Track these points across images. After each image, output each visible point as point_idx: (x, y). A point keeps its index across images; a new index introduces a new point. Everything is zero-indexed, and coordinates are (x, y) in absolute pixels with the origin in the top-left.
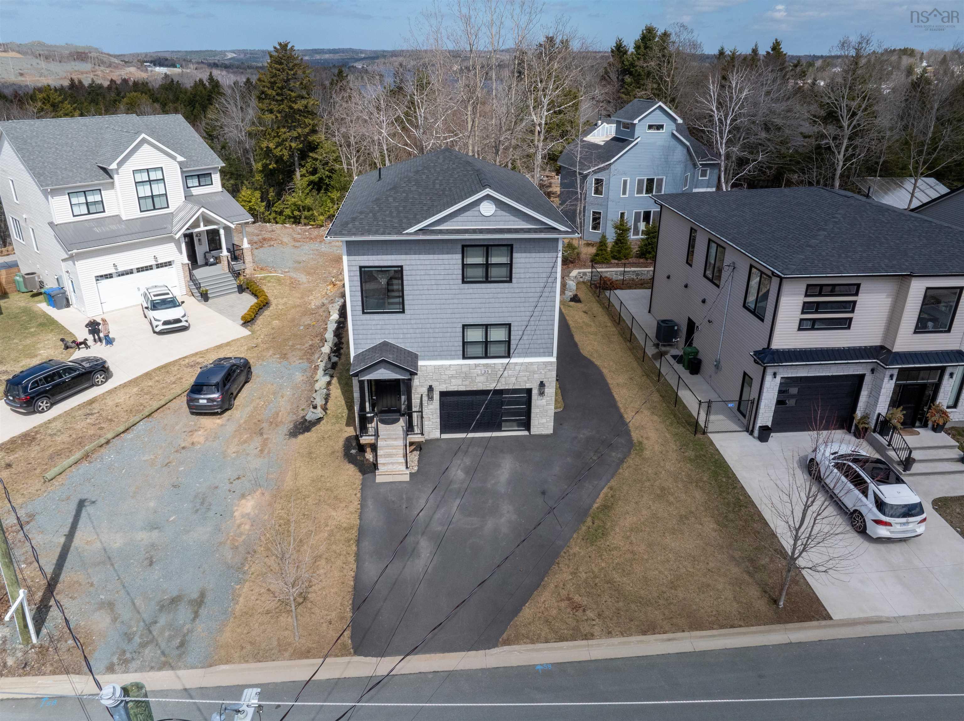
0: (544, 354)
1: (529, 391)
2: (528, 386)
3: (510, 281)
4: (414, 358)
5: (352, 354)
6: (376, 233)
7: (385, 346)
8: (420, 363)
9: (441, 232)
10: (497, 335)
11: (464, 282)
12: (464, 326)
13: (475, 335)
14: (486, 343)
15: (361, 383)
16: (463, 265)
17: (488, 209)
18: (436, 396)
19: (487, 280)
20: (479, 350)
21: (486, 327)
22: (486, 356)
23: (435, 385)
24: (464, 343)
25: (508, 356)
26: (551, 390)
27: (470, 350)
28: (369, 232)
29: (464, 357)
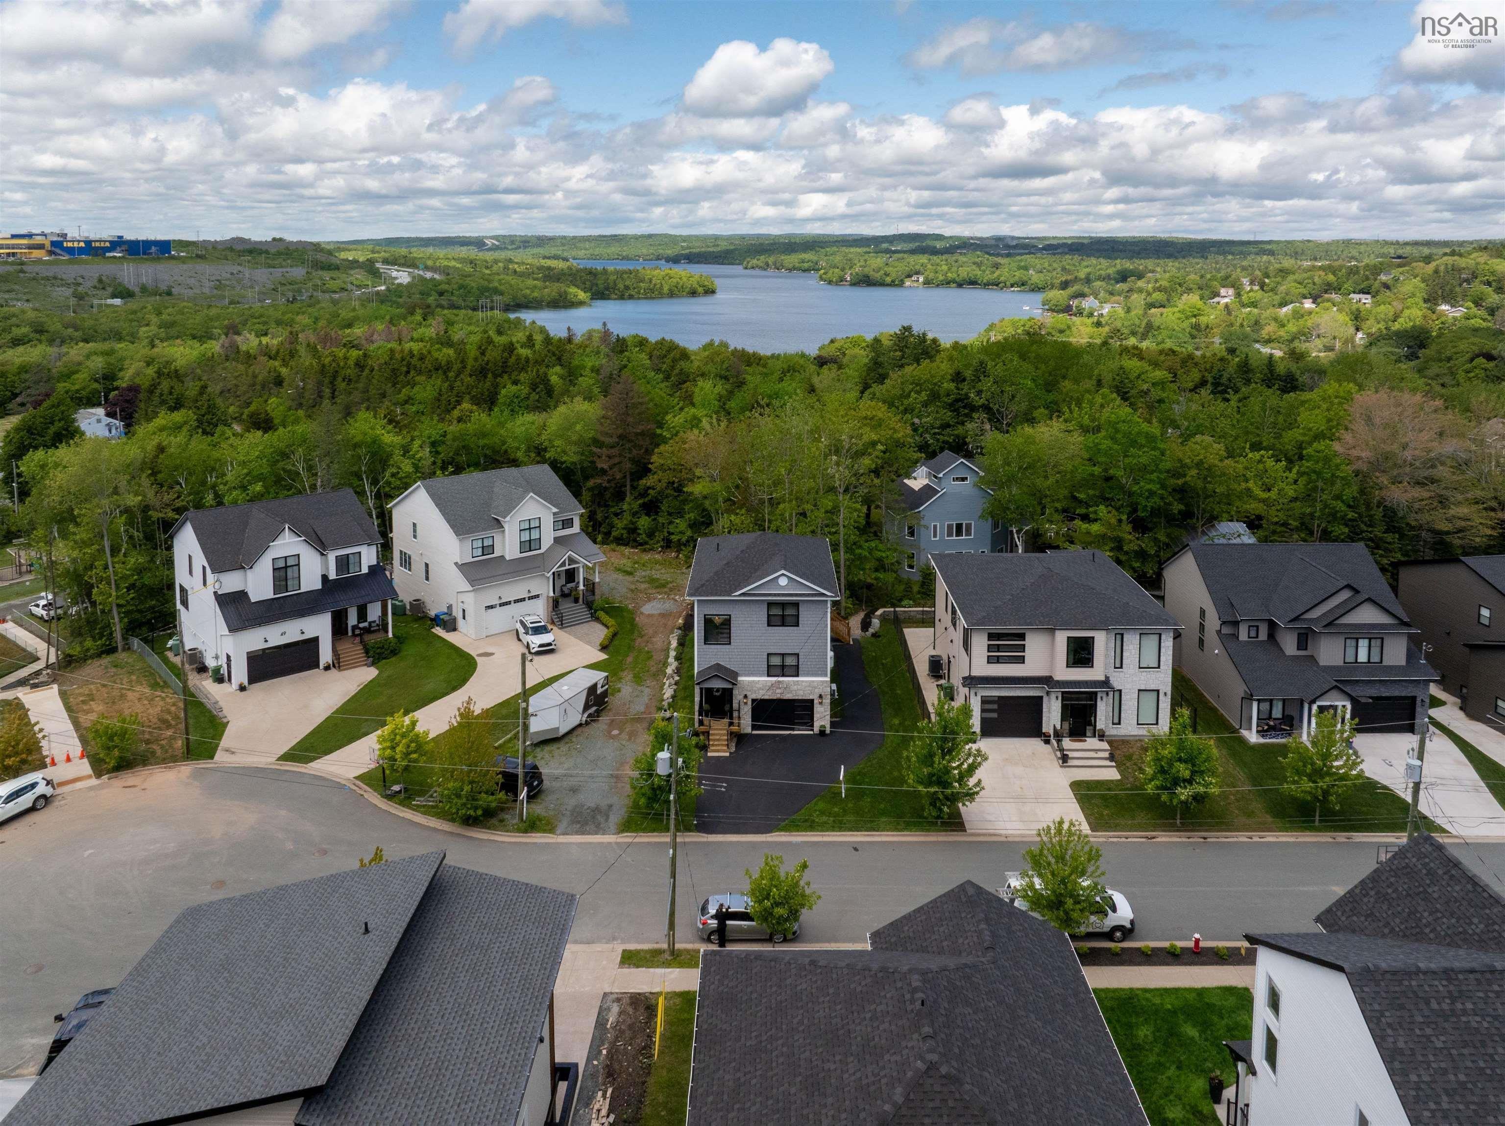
0: (821, 675)
1: (812, 701)
2: (811, 697)
3: (798, 625)
4: (735, 675)
5: (696, 671)
6: (716, 595)
7: (718, 666)
8: (740, 679)
9: (754, 595)
10: (790, 661)
11: (769, 625)
12: (769, 655)
13: (776, 661)
14: (783, 666)
15: (701, 689)
16: (769, 615)
17: (783, 581)
18: (750, 703)
19: (783, 625)
20: (779, 671)
21: (783, 655)
22: (783, 675)
23: (748, 694)
24: (769, 666)
25: (797, 676)
26: (827, 701)
27: (772, 672)
28: (712, 595)
29: (769, 676)
